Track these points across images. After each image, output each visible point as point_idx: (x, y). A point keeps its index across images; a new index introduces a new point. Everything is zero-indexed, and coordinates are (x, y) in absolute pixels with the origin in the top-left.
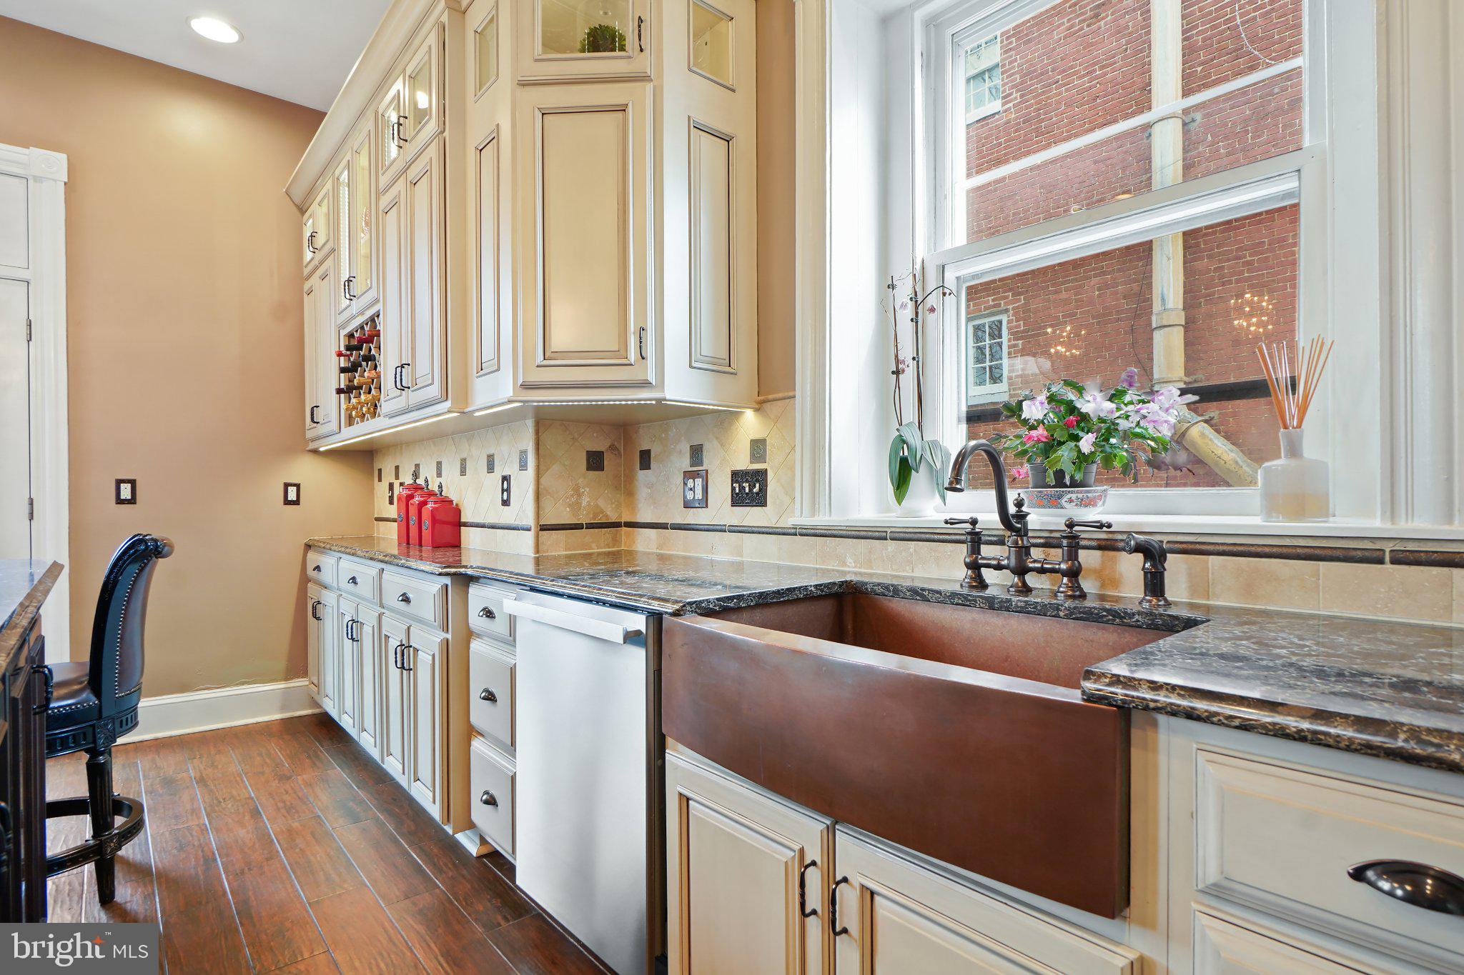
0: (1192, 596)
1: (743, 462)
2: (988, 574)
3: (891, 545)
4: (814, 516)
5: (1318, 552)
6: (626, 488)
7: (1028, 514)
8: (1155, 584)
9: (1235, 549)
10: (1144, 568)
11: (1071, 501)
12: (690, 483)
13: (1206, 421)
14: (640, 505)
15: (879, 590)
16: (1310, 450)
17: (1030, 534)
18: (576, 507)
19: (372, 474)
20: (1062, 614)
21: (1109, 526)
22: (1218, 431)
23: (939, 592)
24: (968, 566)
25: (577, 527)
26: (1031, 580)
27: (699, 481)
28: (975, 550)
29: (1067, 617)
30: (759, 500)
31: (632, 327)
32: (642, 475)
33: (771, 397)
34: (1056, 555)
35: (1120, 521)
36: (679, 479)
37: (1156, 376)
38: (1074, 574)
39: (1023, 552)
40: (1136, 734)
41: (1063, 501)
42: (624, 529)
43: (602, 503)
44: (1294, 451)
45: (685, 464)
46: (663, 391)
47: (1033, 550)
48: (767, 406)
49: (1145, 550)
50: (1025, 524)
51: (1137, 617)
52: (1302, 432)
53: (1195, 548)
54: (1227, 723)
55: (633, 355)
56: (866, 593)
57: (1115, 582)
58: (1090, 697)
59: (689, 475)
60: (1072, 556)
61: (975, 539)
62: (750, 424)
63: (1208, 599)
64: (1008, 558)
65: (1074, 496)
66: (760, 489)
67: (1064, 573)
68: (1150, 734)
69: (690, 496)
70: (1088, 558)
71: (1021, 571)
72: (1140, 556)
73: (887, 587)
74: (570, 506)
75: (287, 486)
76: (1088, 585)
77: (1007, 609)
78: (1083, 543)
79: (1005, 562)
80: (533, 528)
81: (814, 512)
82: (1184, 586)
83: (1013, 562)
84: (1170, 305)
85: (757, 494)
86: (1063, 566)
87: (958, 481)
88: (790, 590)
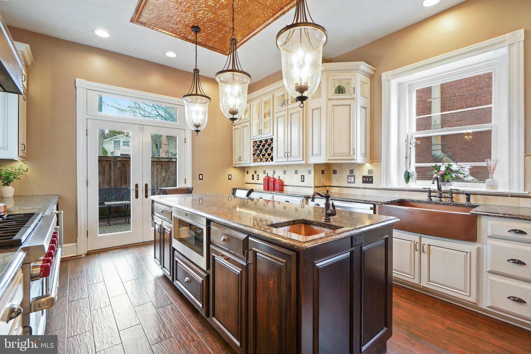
0: (474, 202)
1: (366, 174)
2: (432, 198)
3: (407, 192)
4: (387, 186)
5: (498, 195)
6: (329, 178)
7: (442, 187)
8: (468, 200)
9: (483, 194)
10: (466, 197)
11: (448, 185)
12: (350, 178)
13: (447, 156)
14: (333, 182)
15: (409, 201)
16: (494, 178)
17: (442, 191)
18: (320, 182)
19: (244, 172)
20: (451, 205)
21: (459, 190)
22: (451, 159)
23: (424, 201)
24: (428, 196)
25: (320, 187)
26: (442, 199)
27: (352, 178)
28: (430, 194)
29: (452, 205)
30: (371, 182)
31: (351, 148)
32: (334, 176)
33: (374, 161)
34: (448, 195)
35: (461, 189)
36: (346, 177)
37: (433, 143)
38: (452, 198)
39: (441, 194)
40: (478, 218)
41: (446, 185)
42: (328, 187)
43: (324, 182)
44: (492, 178)
45: (348, 173)
46: (357, 161)
47: (443, 194)
48: (373, 163)
49: (467, 194)
50: (441, 189)
51: (466, 205)
52: (493, 175)
53: (475, 194)
54: (492, 216)
55: (352, 154)
56: (406, 201)
57: (459, 200)
58: (472, 214)
59: (348, 176)
60: (451, 195)
61: (430, 192)
62: (368, 166)
63: (477, 202)
64: (438, 195)
65: (448, 184)
66: (371, 180)
67: (450, 198)
68: (480, 218)
69: (349, 180)
70: (454, 195)
71: (440, 197)
72: (466, 195)
73: (411, 200)
74: (319, 182)
75: (229, 175)
76: (454, 200)
77: (440, 204)
78: (453, 193)
79: (437, 196)
80: (313, 187)
81: (386, 185)
82: (473, 200)
83: (439, 196)
84: (437, 123)
85: (370, 181)
86: (450, 197)
87: (434, 182)
88: (394, 200)
